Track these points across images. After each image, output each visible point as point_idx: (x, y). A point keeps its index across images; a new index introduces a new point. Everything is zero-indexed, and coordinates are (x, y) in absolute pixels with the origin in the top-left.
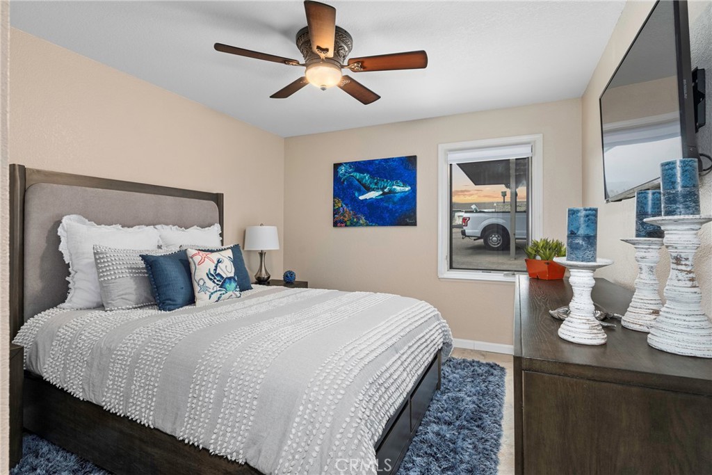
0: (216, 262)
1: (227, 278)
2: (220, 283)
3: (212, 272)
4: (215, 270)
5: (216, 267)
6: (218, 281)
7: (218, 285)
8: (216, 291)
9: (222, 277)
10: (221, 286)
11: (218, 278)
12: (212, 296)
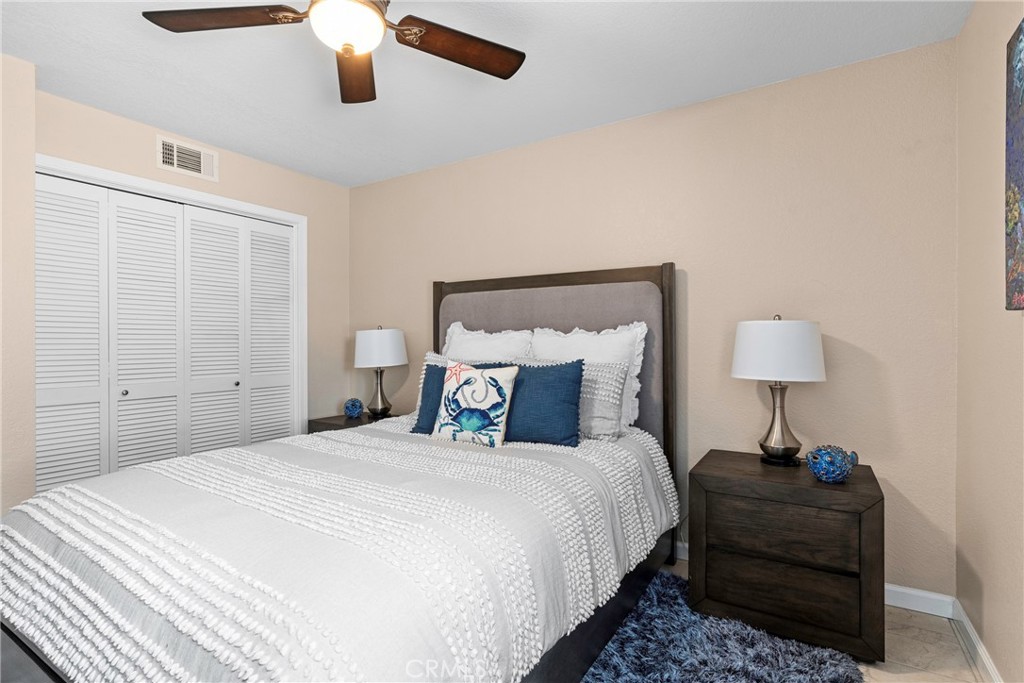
0: (461, 383)
1: (466, 409)
2: (454, 414)
3: (450, 397)
4: (455, 394)
5: (458, 389)
6: (452, 409)
7: (450, 415)
8: (447, 424)
9: (459, 406)
10: (455, 419)
11: (453, 407)
12: (443, 429)
